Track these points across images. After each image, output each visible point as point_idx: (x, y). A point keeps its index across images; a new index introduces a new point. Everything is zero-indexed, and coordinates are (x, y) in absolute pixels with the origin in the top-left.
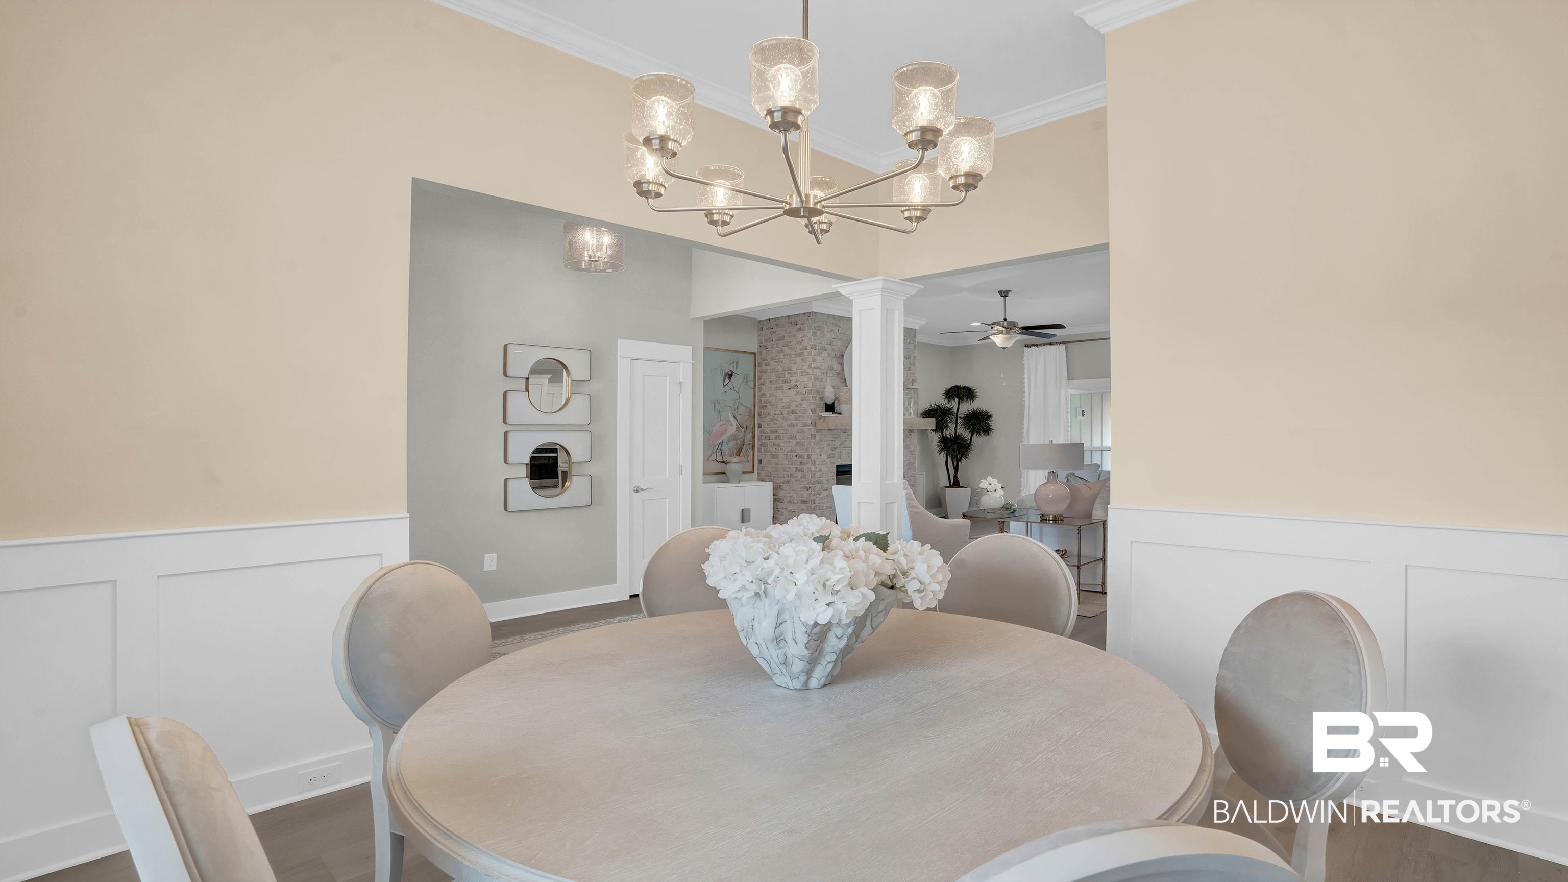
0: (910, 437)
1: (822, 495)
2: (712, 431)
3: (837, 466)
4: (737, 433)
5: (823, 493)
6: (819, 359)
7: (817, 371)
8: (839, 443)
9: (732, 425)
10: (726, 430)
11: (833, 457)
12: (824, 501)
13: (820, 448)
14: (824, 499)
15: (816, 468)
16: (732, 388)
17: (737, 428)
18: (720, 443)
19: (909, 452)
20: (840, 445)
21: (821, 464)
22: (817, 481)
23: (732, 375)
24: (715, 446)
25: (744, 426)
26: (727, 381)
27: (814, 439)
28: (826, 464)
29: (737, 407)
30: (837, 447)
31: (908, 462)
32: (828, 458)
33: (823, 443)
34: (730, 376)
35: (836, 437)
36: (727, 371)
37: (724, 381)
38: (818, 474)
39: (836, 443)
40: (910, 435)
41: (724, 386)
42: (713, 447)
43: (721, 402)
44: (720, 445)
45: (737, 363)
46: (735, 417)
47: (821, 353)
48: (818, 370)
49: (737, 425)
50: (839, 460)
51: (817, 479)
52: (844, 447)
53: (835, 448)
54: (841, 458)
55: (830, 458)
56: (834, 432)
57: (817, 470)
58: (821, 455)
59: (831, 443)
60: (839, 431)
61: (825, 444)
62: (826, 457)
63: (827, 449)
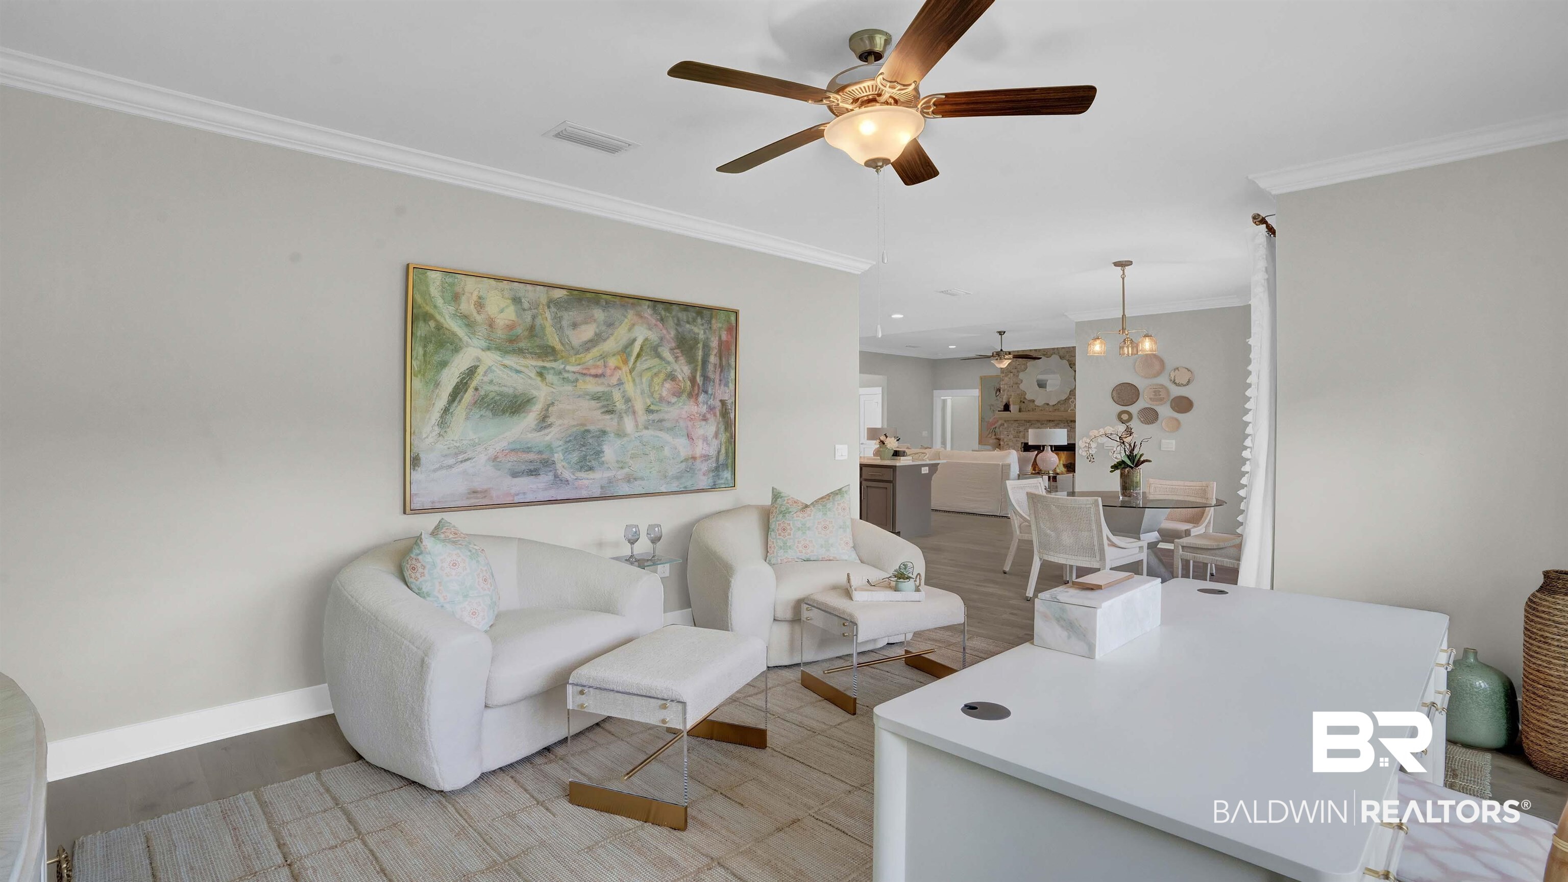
2: (989, 421)
8: (1023, 429)
30: (1022, 431)
35: (1021, 424)
39: (1020, 428)
53: (1020, 432)
54: (1024, 438)
55: (1016, 437)
56: (1018, 422)
57: (1006, 444)
58: (1008, 436)
59: (1016, 428)
60: (1023, 422)
61: (1012, 429)
62: (1012, 437)
63: (1013, 432)
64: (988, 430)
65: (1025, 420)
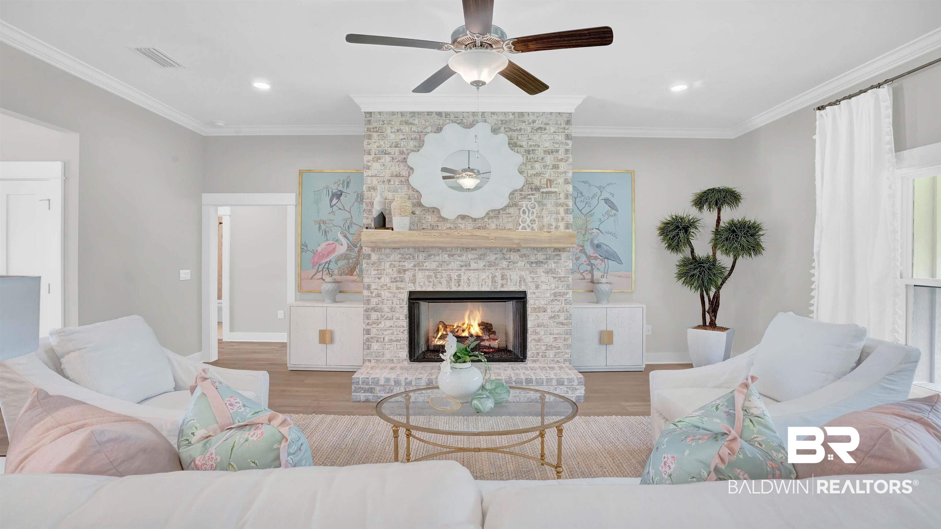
0: (558, 258)
1: (382, 326)
2: (317, 251)
3: (411, 293)
4: (348, 252)
5: (383, 323)
6: (376, 166)
7: (372, 181)
8: (412, 265)
9: (342, 245)
10: (334, 249)
11: (402, 281)
12: (385, 333)
13: (378, 270)
14: (386, 330)
15: (372, 293)
16: (342, 208)
17: (348, 247)
18: (326, 262)
19: (554, 278)
20: (415, 266)
21: (379, 288)
22: (374, 308)
23: (341, 194)
24: (320, 265)
25: (358, 246)
26: (335, 201)
27: (367, 259)
28: (389, 289)
29: (348, 226)
30: (408, 269)
31: (553, 292)
32: (392, 282)
33: (383, 264)
34: (338, 195)
35: (407, 257)
36: (334, 191)
37: (331, 201)
38: (374, 301)
39: (406, 264)
40: (557, 255)
41: (332, 207)
42: (318, 265)
43: (327, 222)
44: (327, 264)
45: (348, 183)
46: (345, 236)
47: (379, 158)
48: (374, 179)
49: (348, 244)
50: (411, 285)
51: (372, 306)
52: (422, 270)
53: (405, 270)
54: (414, 283)
55: (396, 281)
56: (402, 251)
57: (374, 295)
58: (379, 278)
59: (397, 264)
60: (412, 250)
61: (388, 265)
62: (388, 280)
63: (390, 271)
64: (314, 266)
65: (415, 248)
